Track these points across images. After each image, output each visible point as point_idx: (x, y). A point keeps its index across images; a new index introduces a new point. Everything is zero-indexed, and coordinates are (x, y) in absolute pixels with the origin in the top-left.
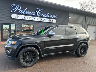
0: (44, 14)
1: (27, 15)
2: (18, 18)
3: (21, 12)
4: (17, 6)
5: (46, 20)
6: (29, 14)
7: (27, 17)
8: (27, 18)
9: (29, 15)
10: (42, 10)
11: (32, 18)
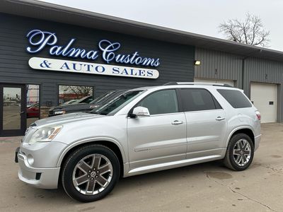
0: (124, 56)
1: (76, 58)
2: (48, 67)
3: (57, 52)
5: (129, 72)
6: (80, 55)
7: (74, 65)
8: (74, 68)
9: (79, 59)
10: (117, 46)
11: (89, 66)
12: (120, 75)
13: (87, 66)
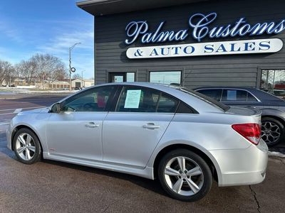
0: (221, 28)
1: (164, 42)
2: (140, 55)
3: (147, 39)
4: (140, 25)
5: (228, 48)
6: (168, 38)
7: (162, 49)
8: (162, 53)
9: (167, 42)
10: (213, 16)
11: (177, 48)
12: (214, 53)
13: (174, 49)
